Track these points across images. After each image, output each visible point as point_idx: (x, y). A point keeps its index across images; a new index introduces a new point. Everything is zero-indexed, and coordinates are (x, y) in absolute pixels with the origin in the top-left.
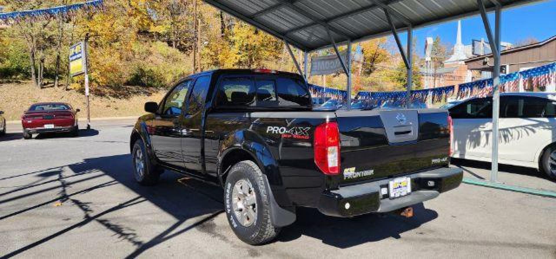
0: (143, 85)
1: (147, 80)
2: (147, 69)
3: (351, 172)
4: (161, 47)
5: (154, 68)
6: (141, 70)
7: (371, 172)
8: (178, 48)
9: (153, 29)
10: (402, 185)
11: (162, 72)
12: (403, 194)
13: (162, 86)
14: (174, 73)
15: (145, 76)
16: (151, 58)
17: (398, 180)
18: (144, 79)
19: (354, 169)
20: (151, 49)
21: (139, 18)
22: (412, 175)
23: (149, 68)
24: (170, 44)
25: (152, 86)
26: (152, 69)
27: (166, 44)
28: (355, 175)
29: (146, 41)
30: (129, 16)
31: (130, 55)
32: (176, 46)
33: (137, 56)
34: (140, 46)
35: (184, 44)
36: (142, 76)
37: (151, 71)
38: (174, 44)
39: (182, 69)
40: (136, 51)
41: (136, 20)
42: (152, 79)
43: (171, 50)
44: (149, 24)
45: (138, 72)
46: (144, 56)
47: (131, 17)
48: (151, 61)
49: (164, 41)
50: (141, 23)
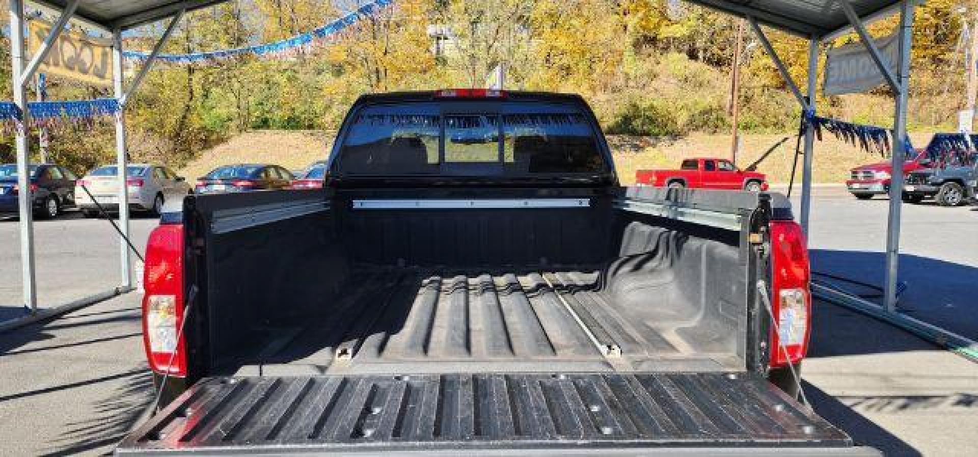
0: (633, 133)
1: (644, 124)
2: (644, 105)
4: (676, 61)
5: (659, 103)
6: (634, 106)
8: (709, 61)
9: (665, 32)
11: (672, 110)
13: (666, 134)
14: (692, 107)
15: (640, 117)
16: (654, 84)
18: (637, 123)
20: (657, 69)
21: (640, 15)
23: (648, 103)
24: (693, 55)
25: (648, 134)
26: (655, 103)
27: (684, 56)
29: (649, 55)
30: (625, 14)
31: (620, 82)
32: (704, 58)
33: (631, 83)
34: (640, 63)
35: (720, 52)
36: (635, 117)
37: (652, 107)
38: (701, 55)
39: (707, 99)
40: (632, 73)
41: (636, 20)
42: (652, 121)
43: (694, 66)
44: (658, 25)
45: (628, 110)
46: (644, 82)
47: (628, 16)
48: (656, 90)
49: (680, 52)
50: (644, 23)
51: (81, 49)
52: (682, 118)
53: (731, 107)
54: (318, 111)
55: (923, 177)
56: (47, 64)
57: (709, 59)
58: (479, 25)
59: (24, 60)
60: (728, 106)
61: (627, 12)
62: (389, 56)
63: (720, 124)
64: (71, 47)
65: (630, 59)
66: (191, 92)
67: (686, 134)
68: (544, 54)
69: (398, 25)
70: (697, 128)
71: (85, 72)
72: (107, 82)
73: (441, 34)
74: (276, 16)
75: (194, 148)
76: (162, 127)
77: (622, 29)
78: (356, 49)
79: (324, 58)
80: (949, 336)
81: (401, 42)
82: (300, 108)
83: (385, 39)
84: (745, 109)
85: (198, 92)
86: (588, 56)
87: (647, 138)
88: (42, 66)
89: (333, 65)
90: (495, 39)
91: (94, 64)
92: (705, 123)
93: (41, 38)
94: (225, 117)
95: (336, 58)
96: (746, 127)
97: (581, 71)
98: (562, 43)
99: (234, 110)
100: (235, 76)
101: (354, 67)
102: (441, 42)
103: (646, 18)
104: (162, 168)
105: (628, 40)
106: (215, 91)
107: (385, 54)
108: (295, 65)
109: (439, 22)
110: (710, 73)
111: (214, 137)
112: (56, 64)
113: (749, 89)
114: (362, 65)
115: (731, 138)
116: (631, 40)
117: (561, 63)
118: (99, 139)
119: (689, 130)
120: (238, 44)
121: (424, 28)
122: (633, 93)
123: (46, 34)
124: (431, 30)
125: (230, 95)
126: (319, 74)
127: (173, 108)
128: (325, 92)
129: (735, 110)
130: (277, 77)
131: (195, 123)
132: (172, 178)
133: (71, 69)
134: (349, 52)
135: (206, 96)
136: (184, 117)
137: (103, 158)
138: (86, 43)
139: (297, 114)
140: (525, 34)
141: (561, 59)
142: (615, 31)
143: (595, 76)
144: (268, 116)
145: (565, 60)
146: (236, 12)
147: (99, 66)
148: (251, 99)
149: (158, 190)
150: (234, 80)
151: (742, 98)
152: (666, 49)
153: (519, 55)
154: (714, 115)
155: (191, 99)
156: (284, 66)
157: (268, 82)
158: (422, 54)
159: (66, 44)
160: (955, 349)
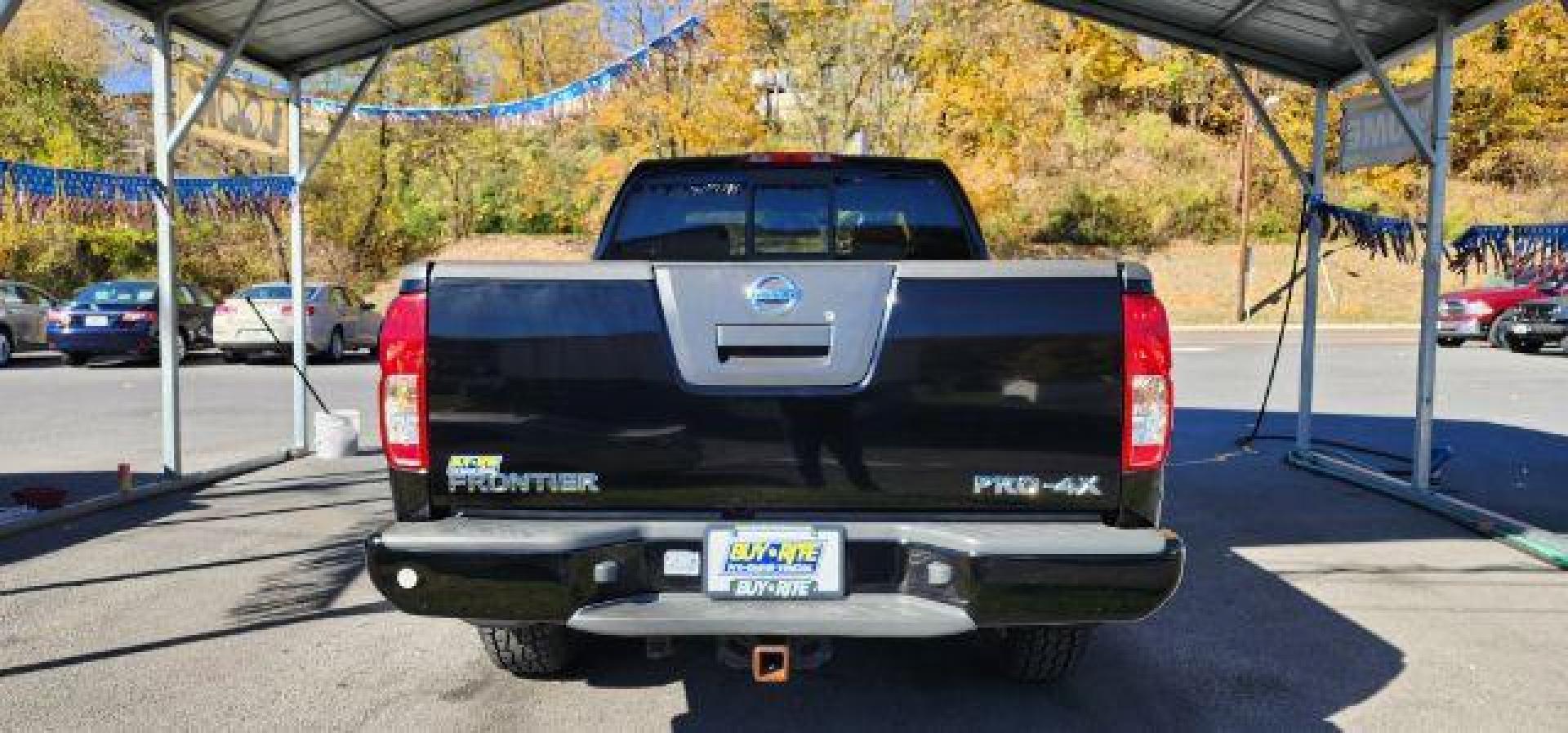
0: (1080, 241)
1: (1097, 227)
2: (1098, 196)
3: (482, 472)
4: (1151, 127)
5: (1122, 194)
6: (1082, 197)
7: (586, 481)
8: (1205, 126)
9: (1132, 80)
10: (787, 554)
11: (1143, 204)
12: (783, 590)
13: (1134, 242)
14: (1176, 200)
15: (1090, 215)
16: (1116, 163)
17: (757, 535)
18: (1087, 226)
19: (495, 461)
20: (1120, 138)
21: (1093, 51)
22: (848, 526)
23: (1105, 193)
24: (1178, 116)
25: (1105, 244)
26: (1116, 194)
27: (1165, 118)
28: (498, 482)
29: (1108, 117)
30: (1068, 51)
31: (1061, 159)
32: (1198, 122)
33: (1078, 162)
34: (1091, 130)
35: (1223, 112)
36: (1083, 215)
37: (1111, 200)
38: (1192, 116)
39: (1202, 188)
40: (1079, 146)
41: (1086, 61)
42: (1110, 222)
43: (1181, 133)
44: (1123, 68)
45: (1072, 204)
46: (1098, 159)
47: (1073, 54)
48: (1117, 172)
49: (1159, 110)
50: (1099, 65)
51: (247, 104)
52: (1159, 218)
53: (1241, 200)
54: (579, 206)
55: (1545, 311)
56: (201, 124)
57: (1206, 124)
58: (833, 70)
59: (171, 117)
60: (1235, 197)
61: (1072, 48)
62: (691, 119)
63: (1221, 227)
64: (232, 100)
65: (1076, 123)
66: (384, 176)
67: (1166, 244)
68: (937, 114)
69: (706, 70)
70: (1183, 235)
71: (250, 136)
72: (279, 151)
73: (773, 85)
74: (516, 57)
75: (387, 262)
76: (340, 230)
77: (1063, 74)
78: (641, 108)
79: (589, 123)
80: (1498, 521)
81: (711, 96)
82: (551, 202)
83: (685, 91)
84: (1263, 204)
85: (394, 175)
86: (1009, 117)
87: (1101, 249)
88: (195, 128)
89: (603, 134)
90: (858, 91)
91: (263, 124)
92: (1197, 226)
93: (195, 88)
94: (433, 214)
95: (607, 122)
96: (1265, 232)
97: (996, 142)
98: (965, 97)
99: (448, 203)
100: (452, 151)
101: (636, 138)
102: (774, 97)
103: (1102, 56)
104: (343, 289)
105: (1072, 92)
106: (421, 174)
107: (685, 116)
108: (544, 132)
109: (771, 65)
110: (1207, 145)
111: (419, 244)
112: (213, 125)
113: (1271, 171)
114: (649, 132)
115: (1238, 249)
116: (1078, 92)
117: (963, 129)
118: (243, 248)
119: (1171, 236)
120: (457, 101)
121: (747, 74)
122: (1080, 177)
123: (202, 84)
124: (757, 77)
125: (444, 180)
126: (582, 147)
127: (355, 201)
128: (591, 177)
129: (1244, 205)
130: (517, 153)
131: (389, 223)
132: (356, 304)
133: (233, 131)
134: (628, 111)
135: (406, 182)
136: (373, 214)
137: (249, 278)
138: (253, 95)
139: (546, 210)
140: (907, 85)
141: (963, 123)
142: (1051, 79)
143: (1018, 149)
144: (503, 213)
145: (970, 125)
146: (456, 51)
147: (271, 128)
148: (475, 186)
149: (338, 321)
150: (449, 157)
151: (1259, 186)
152: (1134, 108)
153: (896, 116)
154: (1212, 212)
155: (384, 187)
156: (528, 135)
157: (502, 161)
158: (743, 116)
159: (226, 94)
160: (1502, 536)
